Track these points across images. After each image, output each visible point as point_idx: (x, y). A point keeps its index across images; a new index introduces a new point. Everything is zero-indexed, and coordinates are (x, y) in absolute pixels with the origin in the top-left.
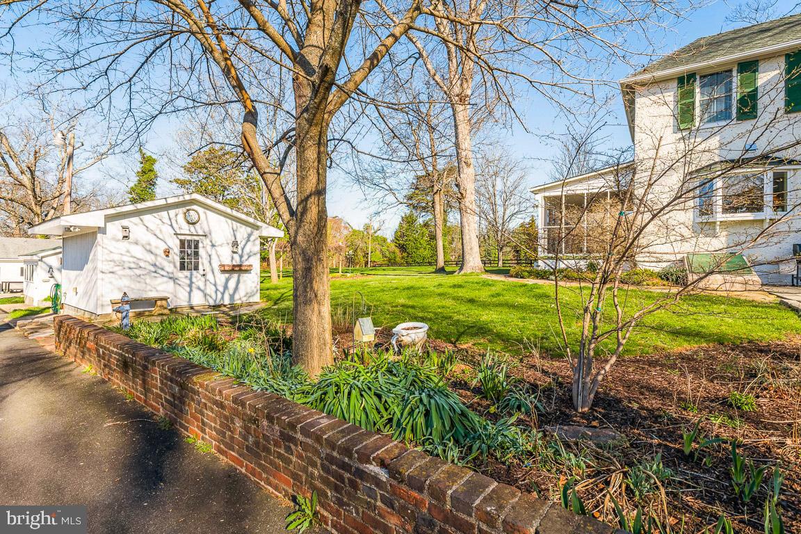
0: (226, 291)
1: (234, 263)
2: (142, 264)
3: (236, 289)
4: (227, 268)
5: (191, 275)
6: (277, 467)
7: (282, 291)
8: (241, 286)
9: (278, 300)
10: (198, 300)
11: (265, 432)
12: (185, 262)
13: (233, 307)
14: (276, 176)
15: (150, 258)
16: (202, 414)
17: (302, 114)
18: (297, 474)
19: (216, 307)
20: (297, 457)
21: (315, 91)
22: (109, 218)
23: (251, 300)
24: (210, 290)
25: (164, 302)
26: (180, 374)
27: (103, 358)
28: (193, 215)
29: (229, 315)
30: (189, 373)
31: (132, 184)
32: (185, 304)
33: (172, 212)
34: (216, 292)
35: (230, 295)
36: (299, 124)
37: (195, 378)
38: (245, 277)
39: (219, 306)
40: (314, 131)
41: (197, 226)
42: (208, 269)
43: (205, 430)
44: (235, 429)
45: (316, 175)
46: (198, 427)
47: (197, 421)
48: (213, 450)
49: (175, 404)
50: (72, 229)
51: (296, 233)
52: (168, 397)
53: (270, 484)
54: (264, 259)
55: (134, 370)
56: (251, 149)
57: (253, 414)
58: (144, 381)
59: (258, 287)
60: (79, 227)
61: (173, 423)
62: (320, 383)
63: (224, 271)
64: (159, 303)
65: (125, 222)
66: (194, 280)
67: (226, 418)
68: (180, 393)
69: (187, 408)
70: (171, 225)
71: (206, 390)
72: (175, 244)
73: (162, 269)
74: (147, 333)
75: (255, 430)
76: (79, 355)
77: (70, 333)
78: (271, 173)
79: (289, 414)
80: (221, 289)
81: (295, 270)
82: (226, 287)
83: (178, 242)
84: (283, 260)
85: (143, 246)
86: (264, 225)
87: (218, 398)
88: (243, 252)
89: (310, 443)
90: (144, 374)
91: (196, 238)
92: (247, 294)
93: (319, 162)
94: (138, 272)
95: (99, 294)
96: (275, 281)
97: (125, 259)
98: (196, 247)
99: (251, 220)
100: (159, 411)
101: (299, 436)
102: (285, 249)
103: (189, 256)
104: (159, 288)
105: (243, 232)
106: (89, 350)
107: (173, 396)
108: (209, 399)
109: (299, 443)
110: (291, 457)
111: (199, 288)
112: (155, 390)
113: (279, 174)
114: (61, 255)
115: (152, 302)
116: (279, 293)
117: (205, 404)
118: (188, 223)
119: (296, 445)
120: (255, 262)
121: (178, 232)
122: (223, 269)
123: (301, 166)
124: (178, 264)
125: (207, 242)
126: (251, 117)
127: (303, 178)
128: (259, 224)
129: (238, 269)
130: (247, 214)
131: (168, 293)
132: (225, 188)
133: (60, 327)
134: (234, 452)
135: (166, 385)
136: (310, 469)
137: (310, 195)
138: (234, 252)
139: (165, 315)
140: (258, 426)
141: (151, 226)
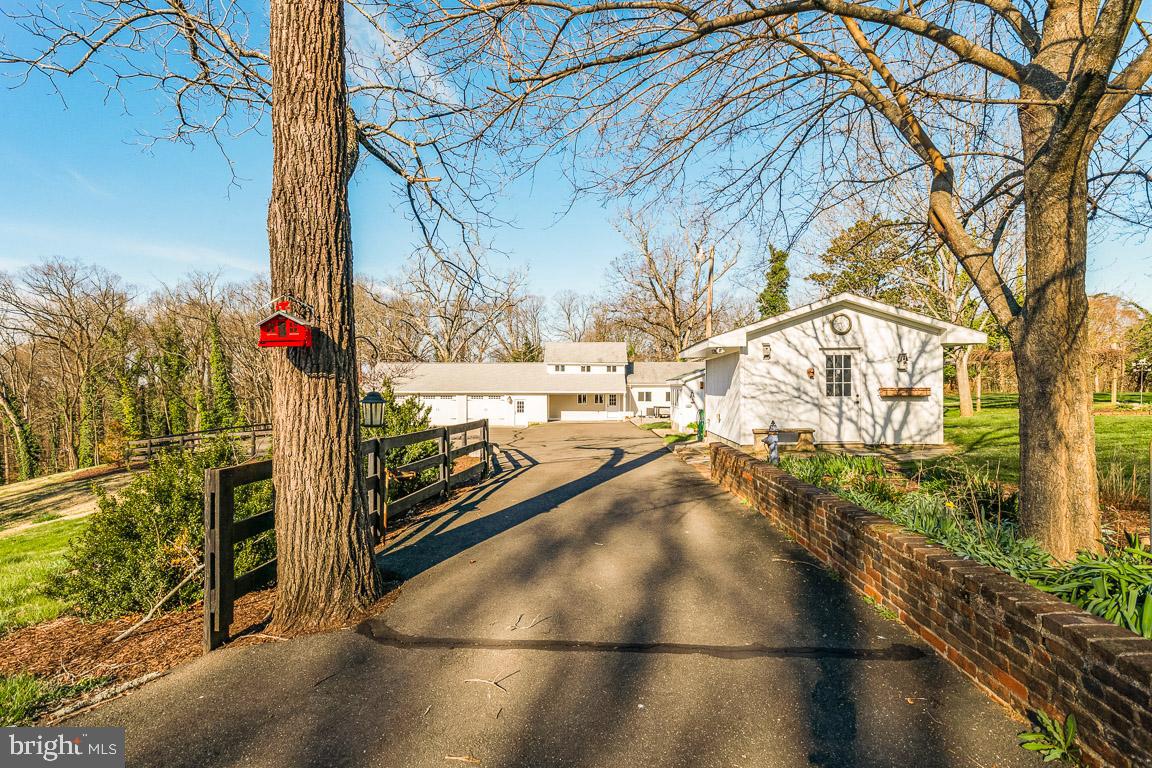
0: (890, 427)
1: (901, 386)
2: (783, 387)
3: (904, 422)
4: (890, 393)
5: (841, 402)
6: (1002, 666)
7: (984, 430)
8: (911, 417)
9: (975, 444)
10: (849, 435)
11: (979, 612)
12: (832, 385)
13: (899, 450)
14: (986, 257)
15: (791, 379)
16: (884, 573)
17: (1035, 158)
18: (1037, 683)
19: (873, 447)
20: (1036, 657)
21: (1064, 116)
22: (751, 336)
23: (929, 441)
24: (866, 422)
25: (809, 436)
26: (852, 519)
27: (760, 491)
28: (843, 324)
29: (895, 460)
30: (863, 520)
31: (761, 290)
32: (832, 439)
33: (818, 322)
34: (874, 426)
35: (895, 431)
36: (1031, 174)
37: (872, 527)
38: (917, 405)
39: (879, 446)
40: (1061, 179)
41: (848, 337)
42: (863, 395)
43: (887, 592)
44: (931, 599)
45: (1064, 248)
46: (877, 586)
47: (877, 579)
48: (899, 619)
49: (846, 554)
50: (718, 351)
51: (1024, 338)
52: (836, 544)
53: (989, 685)
54: (950, 380)
55: (796, 509)
56: (944, 228)
57: (959, 584)
58: (807, 523)
59: (941, 422)
60: (724, 348)
61: (843, 575)
62: (1077, 570)
63: (885, 398)
64: (803, 436)
65: (765, 339)
66: (845, 408)
67: (917, 582)
68: (853, 542)
69: (862, 561)
70: (817, 338)
71: (889, 544)
72: (819, 360)
73: (806, 394)
74: (799, 469)
75: (963, 607)
76: (735, 484)
77: (726, 461)
78: (976, 255)
79: (1021, 597)
80: (881, 422)
81: (1023, 395)
82: (888, 420)
83: (824, 359)
84: (982, 380)
85: (784, 366)
86: (949, 326)
87: (905, 555)
88: (913, 367)
89: (1061, 643)
90: (806, 514)
91: (848, 353)
92: (921, 430)
93: (1070, 225)
94: (780, 397)
95: (742, 420)
96: (967, 413)
97: (767, 381)
98: (848, 364)
99: (927, 320)
100: (826, 559)
101: (1040, 628)
102: (986, 362)
103: (839, 377)
104: (800, 417)
105: (912, 340)
106: (746, 481)
107: (844, 544)
108: (893, 555)
109: (1040, 639)
110: (1026, 655)
111: (850, 420)
112: (820, 535)
113: (991, 254)
114: (700, 379)
115: (794, 435)
116: (978, 433)
117: (888, 561)
118: (836, 332)
119: (1035, 641)
120: (935, 384)
121: (825, 346)
122: (884, 394)
123: (1034, 238)
124: (824, 388)
125: (858, 356)
126: (944, 181)
127: (1038, 256)
128: (941, 324)
129: (907, 395)
130: (917, 310)
131: (812, 423)
132: (881, 277)
133: (716, 454)
134: (930, 628)
135: (835, 530)
136: (1061, 681)
137: (1053, 279)
138: (900, 370)
139: (810, 451)
140: (968, 602)
141: (794, 341)
